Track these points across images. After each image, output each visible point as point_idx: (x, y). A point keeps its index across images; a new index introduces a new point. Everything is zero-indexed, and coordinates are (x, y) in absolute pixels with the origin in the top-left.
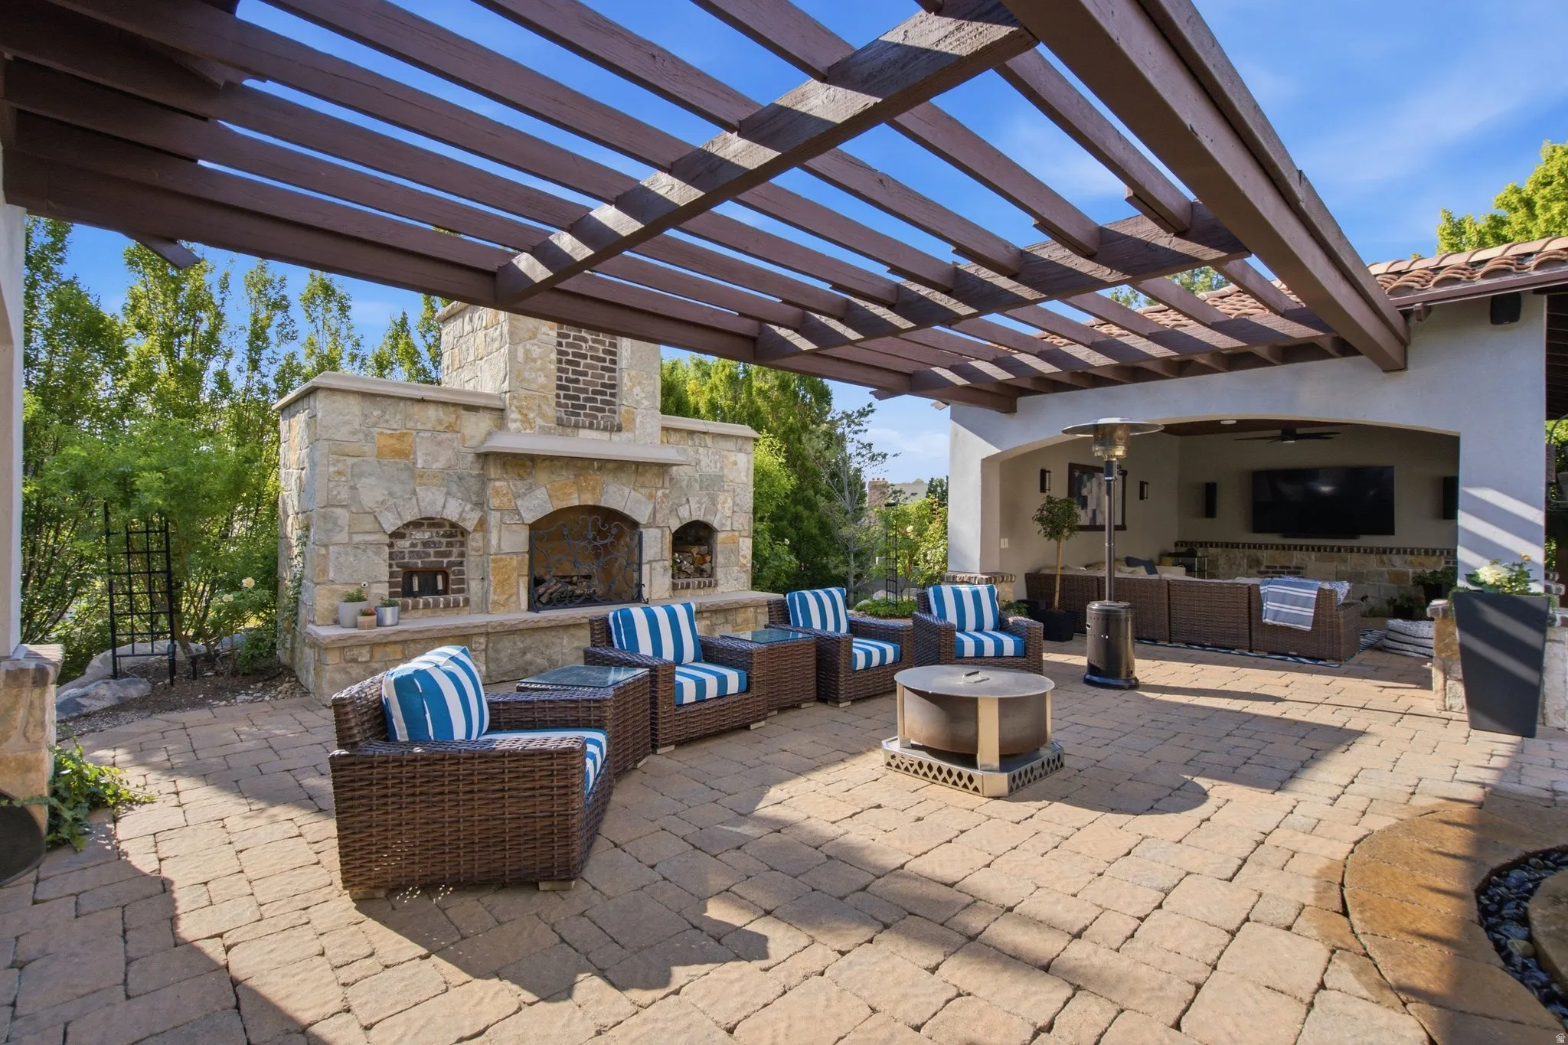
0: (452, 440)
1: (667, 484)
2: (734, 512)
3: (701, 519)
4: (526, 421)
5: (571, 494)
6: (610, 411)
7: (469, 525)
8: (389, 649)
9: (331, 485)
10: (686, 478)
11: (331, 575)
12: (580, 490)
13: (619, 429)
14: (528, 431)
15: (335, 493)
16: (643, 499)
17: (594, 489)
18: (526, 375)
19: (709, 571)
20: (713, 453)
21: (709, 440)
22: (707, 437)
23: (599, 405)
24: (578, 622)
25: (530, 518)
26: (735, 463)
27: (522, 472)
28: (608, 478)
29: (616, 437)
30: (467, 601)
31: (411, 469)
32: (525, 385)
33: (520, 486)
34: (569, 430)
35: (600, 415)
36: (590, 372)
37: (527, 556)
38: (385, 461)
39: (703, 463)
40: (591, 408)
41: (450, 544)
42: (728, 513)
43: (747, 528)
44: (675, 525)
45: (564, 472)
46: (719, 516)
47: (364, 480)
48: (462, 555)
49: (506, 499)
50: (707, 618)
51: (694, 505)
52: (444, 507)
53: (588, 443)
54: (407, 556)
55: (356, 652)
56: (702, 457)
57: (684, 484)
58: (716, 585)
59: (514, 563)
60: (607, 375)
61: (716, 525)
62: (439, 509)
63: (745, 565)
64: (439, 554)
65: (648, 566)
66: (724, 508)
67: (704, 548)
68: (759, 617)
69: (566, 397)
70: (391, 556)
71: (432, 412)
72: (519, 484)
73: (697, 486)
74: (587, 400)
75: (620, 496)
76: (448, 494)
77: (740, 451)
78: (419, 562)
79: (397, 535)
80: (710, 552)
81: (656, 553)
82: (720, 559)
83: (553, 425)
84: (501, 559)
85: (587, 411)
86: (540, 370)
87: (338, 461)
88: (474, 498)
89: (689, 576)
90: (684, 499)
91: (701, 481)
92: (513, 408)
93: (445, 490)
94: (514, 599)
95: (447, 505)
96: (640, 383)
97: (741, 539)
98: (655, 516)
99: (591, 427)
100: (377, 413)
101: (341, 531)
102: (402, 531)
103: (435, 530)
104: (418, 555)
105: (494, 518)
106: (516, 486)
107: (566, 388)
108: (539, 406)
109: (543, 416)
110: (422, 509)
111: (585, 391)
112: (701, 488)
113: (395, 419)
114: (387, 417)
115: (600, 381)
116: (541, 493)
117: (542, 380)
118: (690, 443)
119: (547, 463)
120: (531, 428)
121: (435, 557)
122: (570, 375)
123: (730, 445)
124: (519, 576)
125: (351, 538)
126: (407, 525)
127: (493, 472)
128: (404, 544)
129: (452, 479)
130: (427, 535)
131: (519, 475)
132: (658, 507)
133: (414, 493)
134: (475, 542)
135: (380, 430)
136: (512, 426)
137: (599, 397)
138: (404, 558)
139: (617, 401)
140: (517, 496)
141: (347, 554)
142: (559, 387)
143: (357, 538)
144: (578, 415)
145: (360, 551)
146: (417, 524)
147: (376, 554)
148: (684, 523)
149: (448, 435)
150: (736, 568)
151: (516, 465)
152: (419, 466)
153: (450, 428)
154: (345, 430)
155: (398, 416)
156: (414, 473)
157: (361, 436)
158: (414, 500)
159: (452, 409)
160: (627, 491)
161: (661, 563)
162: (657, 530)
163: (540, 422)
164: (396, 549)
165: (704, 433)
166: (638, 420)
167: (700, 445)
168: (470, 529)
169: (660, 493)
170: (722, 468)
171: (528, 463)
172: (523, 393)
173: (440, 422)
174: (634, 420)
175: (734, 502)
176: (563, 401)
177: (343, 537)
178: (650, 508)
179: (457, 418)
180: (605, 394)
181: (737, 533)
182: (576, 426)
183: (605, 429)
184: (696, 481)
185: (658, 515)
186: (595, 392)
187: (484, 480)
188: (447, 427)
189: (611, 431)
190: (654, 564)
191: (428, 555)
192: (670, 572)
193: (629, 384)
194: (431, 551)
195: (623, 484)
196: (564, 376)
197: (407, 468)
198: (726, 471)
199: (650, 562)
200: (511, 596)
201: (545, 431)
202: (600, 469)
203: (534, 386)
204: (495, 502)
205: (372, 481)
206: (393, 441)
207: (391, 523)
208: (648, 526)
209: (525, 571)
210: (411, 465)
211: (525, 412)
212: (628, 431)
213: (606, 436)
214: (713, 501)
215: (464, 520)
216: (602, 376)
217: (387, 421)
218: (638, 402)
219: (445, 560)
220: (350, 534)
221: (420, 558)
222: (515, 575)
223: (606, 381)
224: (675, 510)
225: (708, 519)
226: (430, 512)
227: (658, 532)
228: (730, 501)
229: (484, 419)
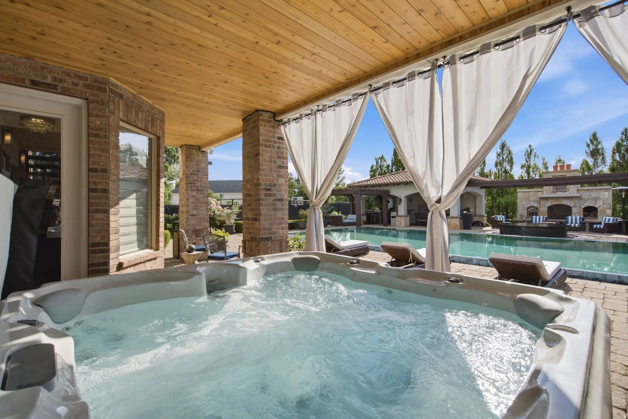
1: (579, 200)
2: (603, 204)
3: (592, 206)
4: (546, 192)
5: (555, 202)
9: (519, 202)
12: (557, 202)
13: (566, 191)
14: (547, 194)
16: (572, 203)
17: (560, 201)
20: (596, 193)
21: (594, 191)
25: (548, 206)
26: (605, 194)
27: (547, 200)
28: (563, 200)
29: (565, 193)
33: (546, 202)
35: (563, 190)
37: (547, 211)
38: (526, 199)
39: (592, 195)
41: (536, 209)
42: (601, 204)
43: (609, 207)
44: (583, 207)
45: (554, 199)
46: (597, 205)
48: (538, 211)
49: (543, 204)
51: (589, 203)
53: (559, 194)
54: (530, 211)
57: (586, 199)
58: (597, 219)
59: (545, 212)
70: (527, 211)
71: (532, 193)
73: (590, 200)
74: (560, 187)
75: (565, 202)
78: (532, 212)
79: (528, 208)
81: (577, 212)
82: (599, 214)
83: (552, 192)
84: (543, 211)
85: (560, 189)
87: (520, 200)
88: (539, 203)
89: (592, 217)
90: (586, 202)
91: (592, 198)
92: (544, 191)
95: (535, 204)
97: (606, 210)
98: (576, 205)
99: (559, 192)
100: (525, 194)
101: (520, 208)
103: (534, 207)
104: (532, 210)
105: (541, 206)
109: (549, 191)
112: (592, 200)
113: (527, 194)
116: (549, 202)
118: (588, 192)
119: (551, 198)
123: (602, 191)
126: (530, 207)
127: (541, 200)
129: (535, 201)
134: (539, 209)
135: (525, 196)
136: (544, 193)
139: (567, 187)
143: (522, 209)
144: (558, 190)
146: (531, 207)
147: (524, 210)
148: (586, 207)
149: (535, 196)
150: (605, 216)
151: (545, 199)
154: (521, 196)
156: (530, 201)
157: (523, 197)
158: (529, 204)
160: (567, 201)
161: (578, 214)
163: (549, 192)
165: (593, 189)
166: (570, 190)
167: (592, 192)
170: (599, 195)
171: (547, 198)
172: (546, 188)
175: (603, 202)
176: (555, 188)
178: (574, 204)
179: (536, 193)
182: (556, 192)
183: (562, 192)
184: (590, 198)
187: (540, 201)
189: (564, 192)
190: (576, 214)
192: (582, 215)
194: (534, 210)
198: (601, 196)
199: (574, 213)
201: (550, 193)
202: (561, 198)
204: (541, 204)
205: (524, 202)
207: (526, 207)
208: (573, 207)
209: (547, 213)
212: (568, 191)
213: (563, 193)
214: (596, 202)
215: (537, 206)
218: (571, 186)
219: (536, 211)
222: (545, 214)
224: (583, 204)
225: (594, 206)
226: (532, 205)
227: (577, 208)
228: (602, 202)
229: (541, 193)
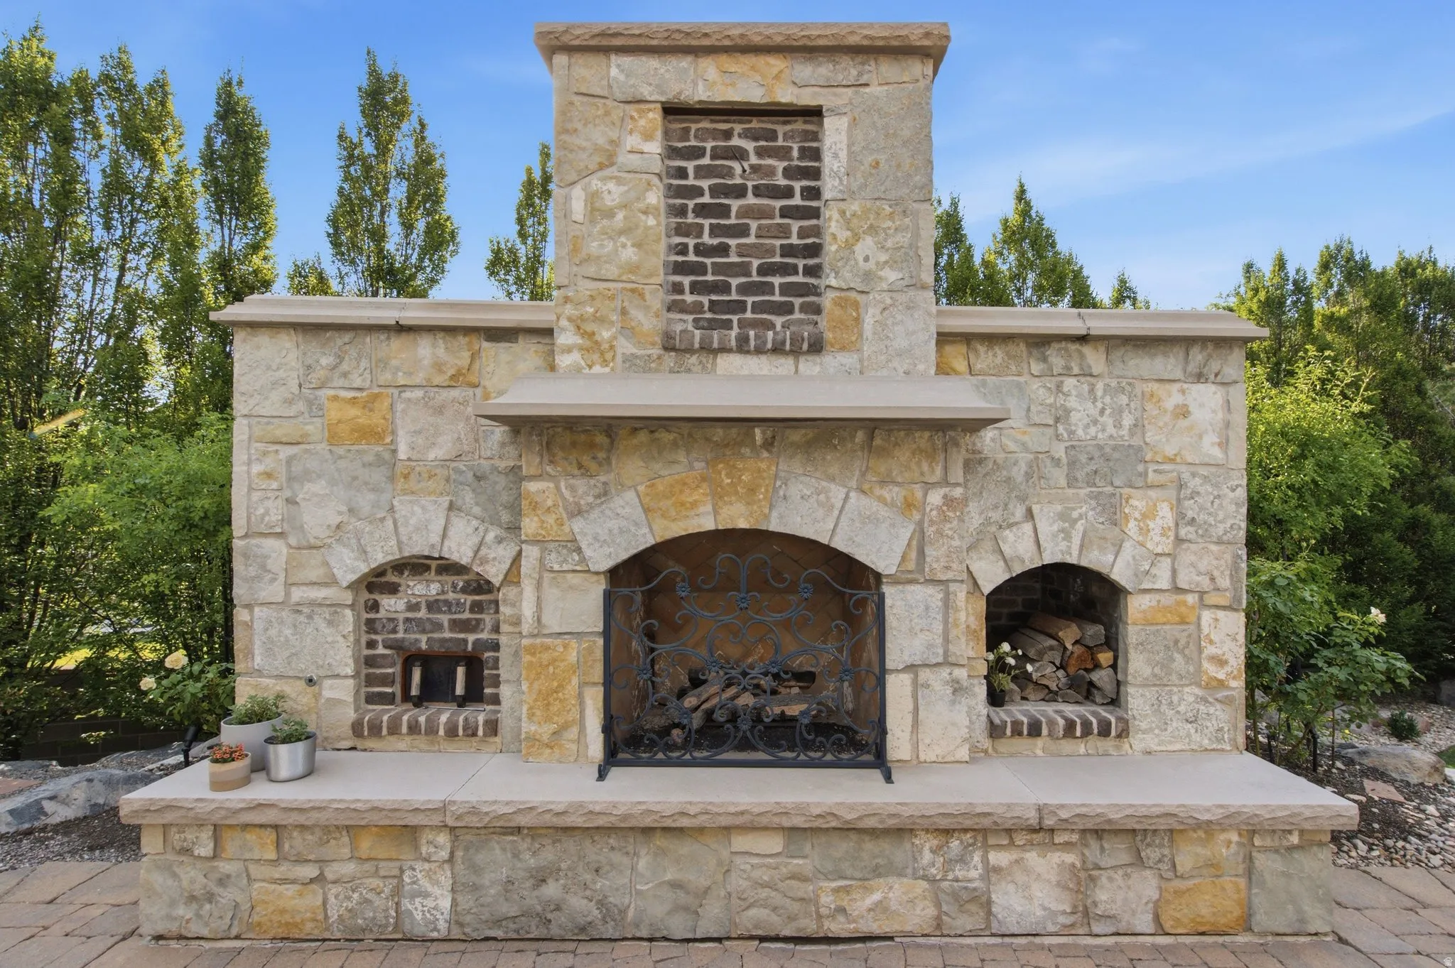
0: (465, 403)
1: (957, 474)
2: (1179, 541)
3: (1072, 560)
4: (594, 348)
5: (694, 505)
6: (805, 308)
7: (494, 573)
8: (251, 837)
9: (256, 496)
10: (1024, 458)
11: (258, 659)
12: (719, 496)
13: (817, 347)
14: (597, 369)
15: (261, 511)
16: (884, 512)
17: (752, 490)
18: (593, 247)
19: (1109, 687)
20: (1107, 388)
21: (1094, 358)
22: (1087, 350)
23: (777, 298)
24: (669, 823)
25: (605, 557)
26: (1183, 412)
27: (586, 460)
28: (791, 466)
29: (809, 366)
30: (493, 727)
31: (389, 462)
32: (591, 270)
33: (583, 489)
34: (693, 359)
35: (779, 321)
36: (754, 225)
37: (600, 642)
38: (341, 451)
39: (1074, 417)
40: (757, 308)
41: (477, 607)
42: (1161, 544)
43: (1225, 582)
44: (992, 575)
45: (681, 456)
46: (1128, 549)
47: (308, 486)
48: (496, 629)
49: (551, 519)
50: (1068, 846)
51: (1046, 527)
52: (444, 536)
53: (746, 384)
54: (401, 628)
55: (190, 835)
56: (1072, 402)
57: (1018, 473)
58: (1123, 734)
59: (573, 657)
60: (795, 225)
61: (1120, 574)
62: (435, 538)
63: (1221, 684)
64: (457, 625)
65: (906, 678)
66: (1145, 531)
67: (1095, 631)
68: (1261, 860)
69: (695, 287)
70: (373, 626)
71: (426, 350)
72: (581, 484)
73: (1060, 477)
74: (745, 289)
75: (821, 507)
76: (451, 507)
77: (1200, 377)
78: (424, 638)
79: (370, 588)
80: (1112, 642)
81: (930, 646)
82: (1137, 664)
83: (656, 351)
84: (547, 648)
85: (749, 315)
86: (621, 232)
87: (265, 454)
88: (505, 517)
89: (1039, 702)
90: (1019, 512)
91: (1072, 464)
92: (564, 323)
93: (445, 501)
94: (573, 733)
95: (451, 533)
96: (873, 230)
97: (1207, 616)
98: (921, 553)
99: (742, 347)
100: (325, 361)
101: (273, 580)
102: (391, 578)
103: (449, 579)
104: (421, 626)
105: (531, 554)
106: (572, 489)
107: (701, 269)
108: (624, 312)
109: (628, 330)
110: (404, 539)
111: (743, 269)
112: (1072, 482)
113: (359, 369)
114: (345, 366)
115: (778, 243)
116: (626, 504)
117: (629, 254)
118: (1036, 367)
119: (643, 436)
120: (605, 363)
121: (451, 630)
122: (706, 239)
123: (1166, 364)
124: (582, 685)
125: (288, 594)
126: (398, 570)
127: (530, 464)
128: (392, 605)
129: (462, 479)
130: (434, 589)
131: (580, 466)
132: (930, 531)
133: (392, 509)
134: (506, 609)
135: (331, 392)
136: (564, 361)
137: (777, 281)
138: (394, 631)
139: (821, 283)
140: (577, 512)
141: (282, 622)
142: (680, 268)
143: (297, 594)
144: (727, 325)
145: (302, 618)
146: (416, 566)
147: (330, 623)
148: (1018, 570)
149: (455, 393)
150: (1191, 692)
151: (574, 444)
152: (402, 455)
153: (458, 379)
154: (275, 396)
155: (364, 363)
156: (393, 471)
157: (301, 406)
158: (389, 523)
159: (462, 340)
160: (837, 493)
161: (944, 673)
162: (930, 590)
163: (625, 347)
164: (382, 614)
165: (1083, 339)
166: (870, 319)
167: (1067, 372)
168: (496, 581)
169: (935, 498)
170: (1138, 426)
171: (601, 439)
172: (586, 287)
173: (439, 367)
174: (858, 320)
175: (1180, 518)
176: (689, 298)
177: (275, 591)
178: (906, 532)
179: (473, 357)
180: (791, 270)
181: (1191, 599)
182: (707, 349)
183: (778, 350)
184: (1057, 462)
185: (929, 551)
186: (764, 270)
187: (518, 480)
188: (453, 377)
189: (796, 352)
190: (924, 675)
191: (438, 627)
192: (982, 691)
193: (844, 235)
194: (444, 619)
195: (832, 479)
196: (691, 242)
197: (380, 462)
198: (1150, 437)
199: (911, 668)
200: (565, 727)
201: (637, 367)
202: (768, 444)
203: (611, 271)
204: (530, 525)
205: (319, 487)
206: (353, 412)
207: (352, 566)
208: (896, 581)
209: (597, 673)
210: (387, 456)
211: (589, 327)
212: (843, 349)
213: (785, 365)
214: (1113, 512)
215: (484, 561)
216: (785, 231)
217: (345, 375)
218: (868, 276)
219: (471, 638)
220: (288, 585)
221: (424, 631)
222: (575, 681)
223: (794, 240)
224: (988, 538)
225: (1095, 560)
226: (418, 546)
227: (933, 595)
228: (1166, 515)
229: (526, 354)
